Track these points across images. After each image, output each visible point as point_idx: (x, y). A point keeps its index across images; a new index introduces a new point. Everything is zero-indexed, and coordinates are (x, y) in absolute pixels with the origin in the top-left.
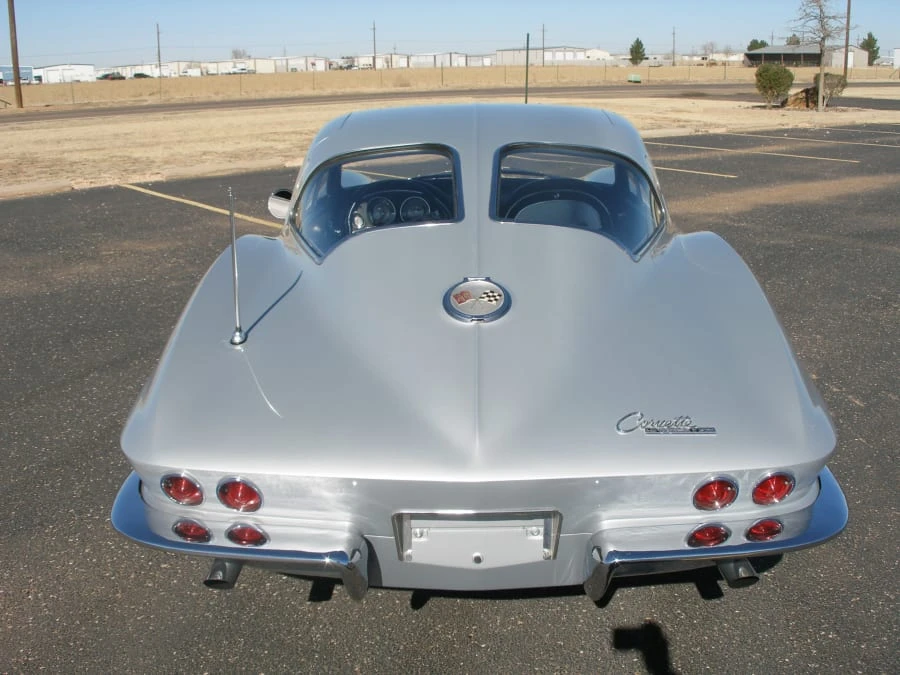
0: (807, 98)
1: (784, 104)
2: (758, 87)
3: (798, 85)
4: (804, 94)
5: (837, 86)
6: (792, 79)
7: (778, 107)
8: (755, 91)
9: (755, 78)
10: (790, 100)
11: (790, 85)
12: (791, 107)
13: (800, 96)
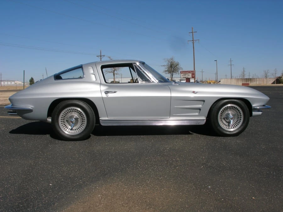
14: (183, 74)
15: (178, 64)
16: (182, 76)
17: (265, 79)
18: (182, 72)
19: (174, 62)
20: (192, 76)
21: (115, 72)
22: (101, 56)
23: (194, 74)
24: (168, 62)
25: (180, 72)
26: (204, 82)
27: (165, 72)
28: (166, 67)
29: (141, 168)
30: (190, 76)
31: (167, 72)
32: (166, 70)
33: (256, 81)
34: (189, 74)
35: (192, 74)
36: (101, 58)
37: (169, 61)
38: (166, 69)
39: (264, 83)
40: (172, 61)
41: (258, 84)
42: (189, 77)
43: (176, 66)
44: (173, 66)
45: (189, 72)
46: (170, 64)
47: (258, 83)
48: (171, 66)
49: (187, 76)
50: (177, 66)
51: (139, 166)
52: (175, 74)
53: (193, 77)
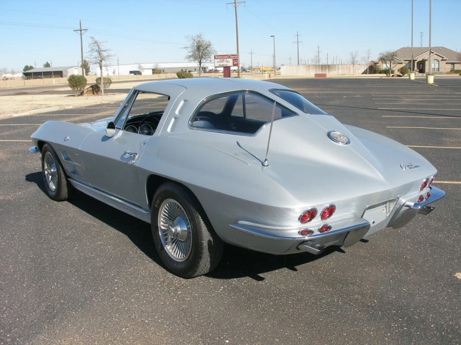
0: (93, 90)
1: (82, 94)
2: (71, 87)
3: (89, 84)
4: (91, 88)
5: (107, 83)
6: (86, 81)
7: (79, 95)
8: (69, 89)
9: (68, 82)
10: (85, 91)
11: (86, 84)
12: (86, 95)
13: (89, 89)
14: (218, 60)
15: (209, 45)
16: (217, 63)
17: (351, 66)
18: (216, 57)
19: (203, 41)
20: (233, 63)
21: (103, 63)
22: (81, 31)
23: (237, 60)
24: (192, 42)
25: (213, 57)
26: (254, 69)
27: (189, 58)
28: (190, 50)
29: (117, 296)
30: (230, 62)
31: (192, 59)
32: (189, 56)
33: (337, 68)
34: (228, 60)
35: (234, 60)
36: (81, 34)
37: (194, 40)
38: (191, 54)
39: (350, 72)
40: (199, 39)
41: (340, 75)
42: (228, 65)
43: (207, 47)
44: (201, 48)
45: (229, 57)
46: (196, 44)
47: (340, 72)
48: (198, 48)
49: (225, 63)
50: (208, 49)
51: (115, 291)
52: (204, 61)
53: (234, 65)
